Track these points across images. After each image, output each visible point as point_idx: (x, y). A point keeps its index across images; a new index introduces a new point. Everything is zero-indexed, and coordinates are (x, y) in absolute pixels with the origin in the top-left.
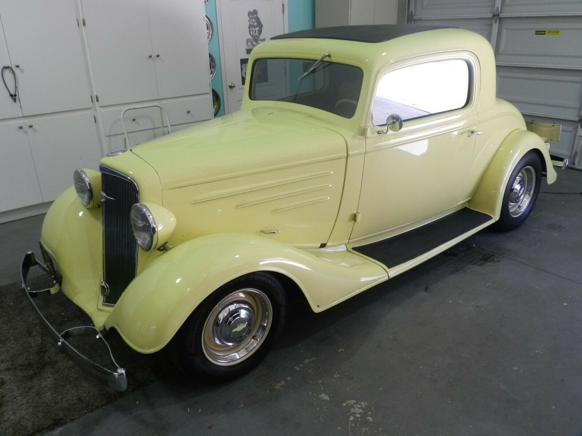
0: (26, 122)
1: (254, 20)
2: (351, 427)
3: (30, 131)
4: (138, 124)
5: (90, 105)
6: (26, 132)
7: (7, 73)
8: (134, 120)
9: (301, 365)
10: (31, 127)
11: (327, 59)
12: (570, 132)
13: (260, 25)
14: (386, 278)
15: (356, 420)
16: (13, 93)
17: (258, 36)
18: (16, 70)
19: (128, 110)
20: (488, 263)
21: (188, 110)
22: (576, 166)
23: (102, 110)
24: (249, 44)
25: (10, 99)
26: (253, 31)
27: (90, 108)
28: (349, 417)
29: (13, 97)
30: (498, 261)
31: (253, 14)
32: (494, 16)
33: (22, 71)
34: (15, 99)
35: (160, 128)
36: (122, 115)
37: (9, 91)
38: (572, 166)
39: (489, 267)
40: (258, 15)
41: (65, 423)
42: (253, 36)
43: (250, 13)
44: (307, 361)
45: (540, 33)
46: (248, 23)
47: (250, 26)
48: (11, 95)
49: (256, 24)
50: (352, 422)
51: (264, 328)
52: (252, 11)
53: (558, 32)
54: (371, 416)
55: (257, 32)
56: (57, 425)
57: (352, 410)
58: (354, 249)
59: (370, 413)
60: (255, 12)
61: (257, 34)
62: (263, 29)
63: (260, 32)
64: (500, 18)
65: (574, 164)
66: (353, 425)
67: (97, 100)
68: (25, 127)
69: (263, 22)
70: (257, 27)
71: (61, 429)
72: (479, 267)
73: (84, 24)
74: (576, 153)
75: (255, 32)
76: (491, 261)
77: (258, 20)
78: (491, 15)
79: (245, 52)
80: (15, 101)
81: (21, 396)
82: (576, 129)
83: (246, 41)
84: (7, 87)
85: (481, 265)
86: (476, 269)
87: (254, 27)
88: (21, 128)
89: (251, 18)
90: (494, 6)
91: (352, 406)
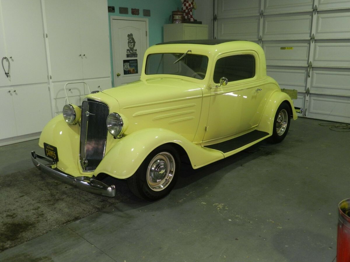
0: (12, 89)
1: (131, 39)
2: (219, 211)
3: (14, 94)
4: (72, 92)
5: (46, 81)
6: (12, 94)
7: (5, 61)
8: (70, 90)
9: (189, 194)
11: (189, 53)
12: (302, 99)
13: (134, 42)
14: (223, 158)
15: (220, 209)
16: (7, 72)
17: (133, 48)
18: (10, 60)
19: (69, 84)
20: (269, 155)
21: (98, 86)
22: (307, 116)
23: (53, 84)
24: (128, 52)
25: (5, 75)
26: (130, 45)
27: (47, 83)
28: (217, 208)
30: (274, 154)
31: (130, 36)
32: (259, 40)
33: (13, 60)
34: (8, 75)
35: (83, 95)
36: (65, 87)
37: (5, 71)
38: (305, 116)
39: (270, 157)
40: (133, 37)
41: (80, 219)
42: (130, 48)
43: (129, 36)
44: (191, 192)
45: (283, 48)
46: (128, 41)
47: (129, 42)
49: (132, 41)
50: (219, 210)
51: (172, 172)
52: (130, 34)
53: (292, 48)
54: (227, 208)
55: (132, 45)
56: (77, 219)
57: (218, 206)
58: (204, 146)
59: (226, 207)
60: (131, 35)
61: (132, 47)
62: (136, 44)
63: (134, 45)
64: (262, 41)
65: (305, 115)
66: (220, 211)
67: (51, 78)
68: (12, 91)
69: (135, 41)
70: (132, 43)
71: (80, 220)
72: (265, 157)
73: (47, 37)
74: (306, 109)
75: (131, 46)
76: (270, 155)
77: (133, 39)
78: (258, 39)
79: (126, 56)
80: (8, 77)
81: (52, 211)
82: (305, 97)
83: (127, 51)
84: (4, 69)
85: (266, 156)
86: (264, 158)
87: (131, 43)
88: (9, 92)
89: (129, 38)
90: (259, 35)
91: (217, 205)
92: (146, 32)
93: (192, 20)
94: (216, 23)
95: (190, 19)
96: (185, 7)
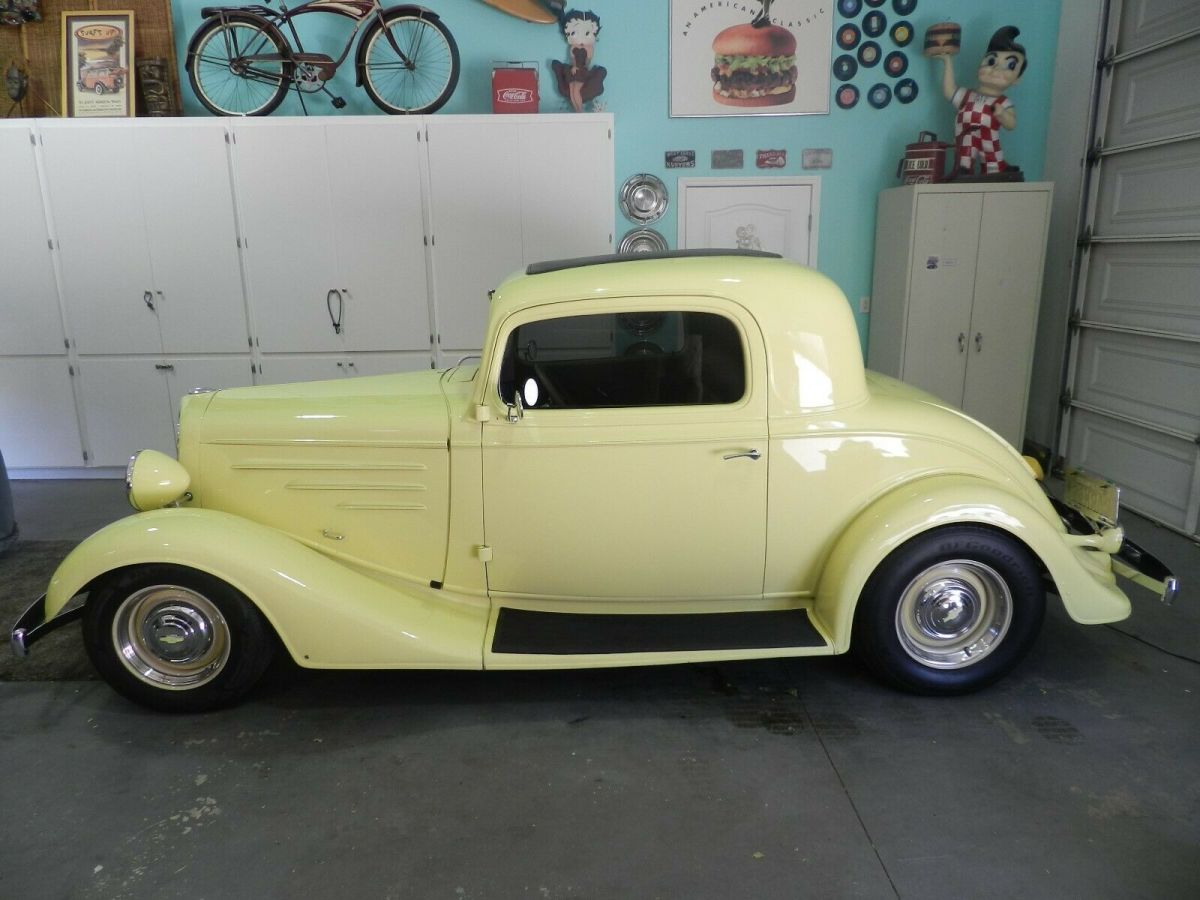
0: (346, 359)
3: (350, 370)
5: (427, 346)
6: (346, 371)
7: (334, 297)
10: (351, 365)
16: (337, 322)
18: (343, 295)
23: (444, 355)
25: (333, 329)
27: (428, 350)
29: (336, 326)
31: (746, 231)
33: (350, 297)
34: (338, 329)
37: (333, 320)
43: (740, 231)
48: (334, 324)
52: (744, 226)
60: (750, 228)
67: (439, 342)
68: (346, 365)
80: (338, 332)
84: (331, 314)
88: (340, 365)
89: (743, 238)
92: (810, 217)
93: (993, 168)
94: (1096, 172)
95: (984, 167)
96: (961, 124)
